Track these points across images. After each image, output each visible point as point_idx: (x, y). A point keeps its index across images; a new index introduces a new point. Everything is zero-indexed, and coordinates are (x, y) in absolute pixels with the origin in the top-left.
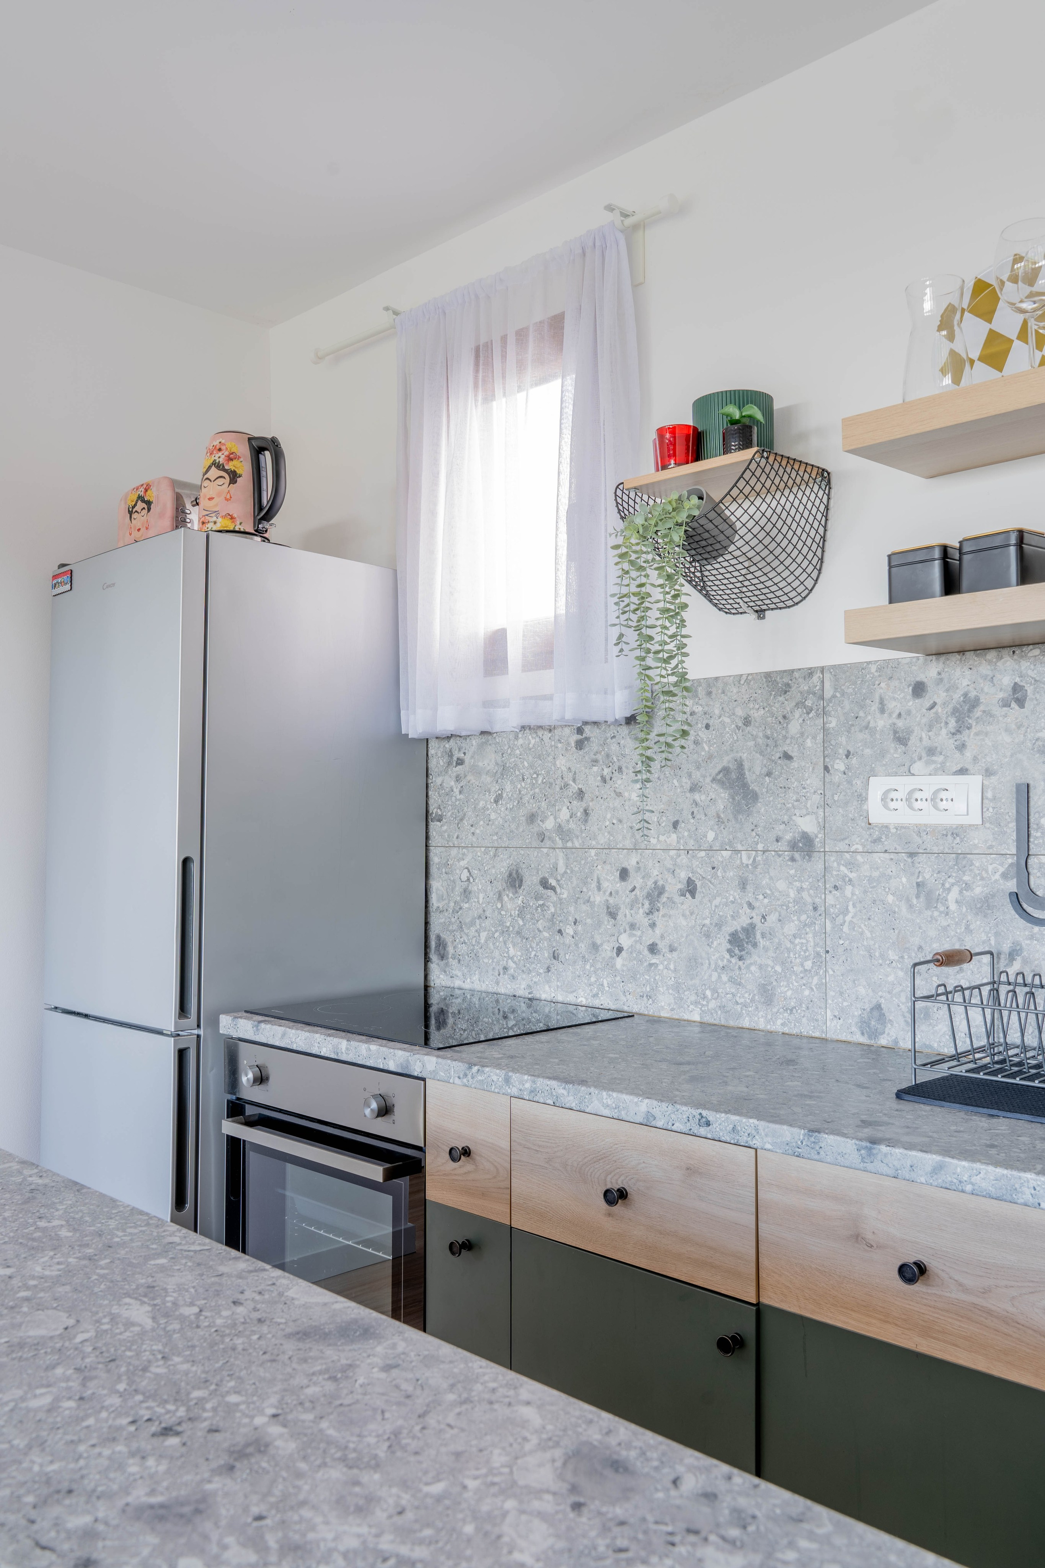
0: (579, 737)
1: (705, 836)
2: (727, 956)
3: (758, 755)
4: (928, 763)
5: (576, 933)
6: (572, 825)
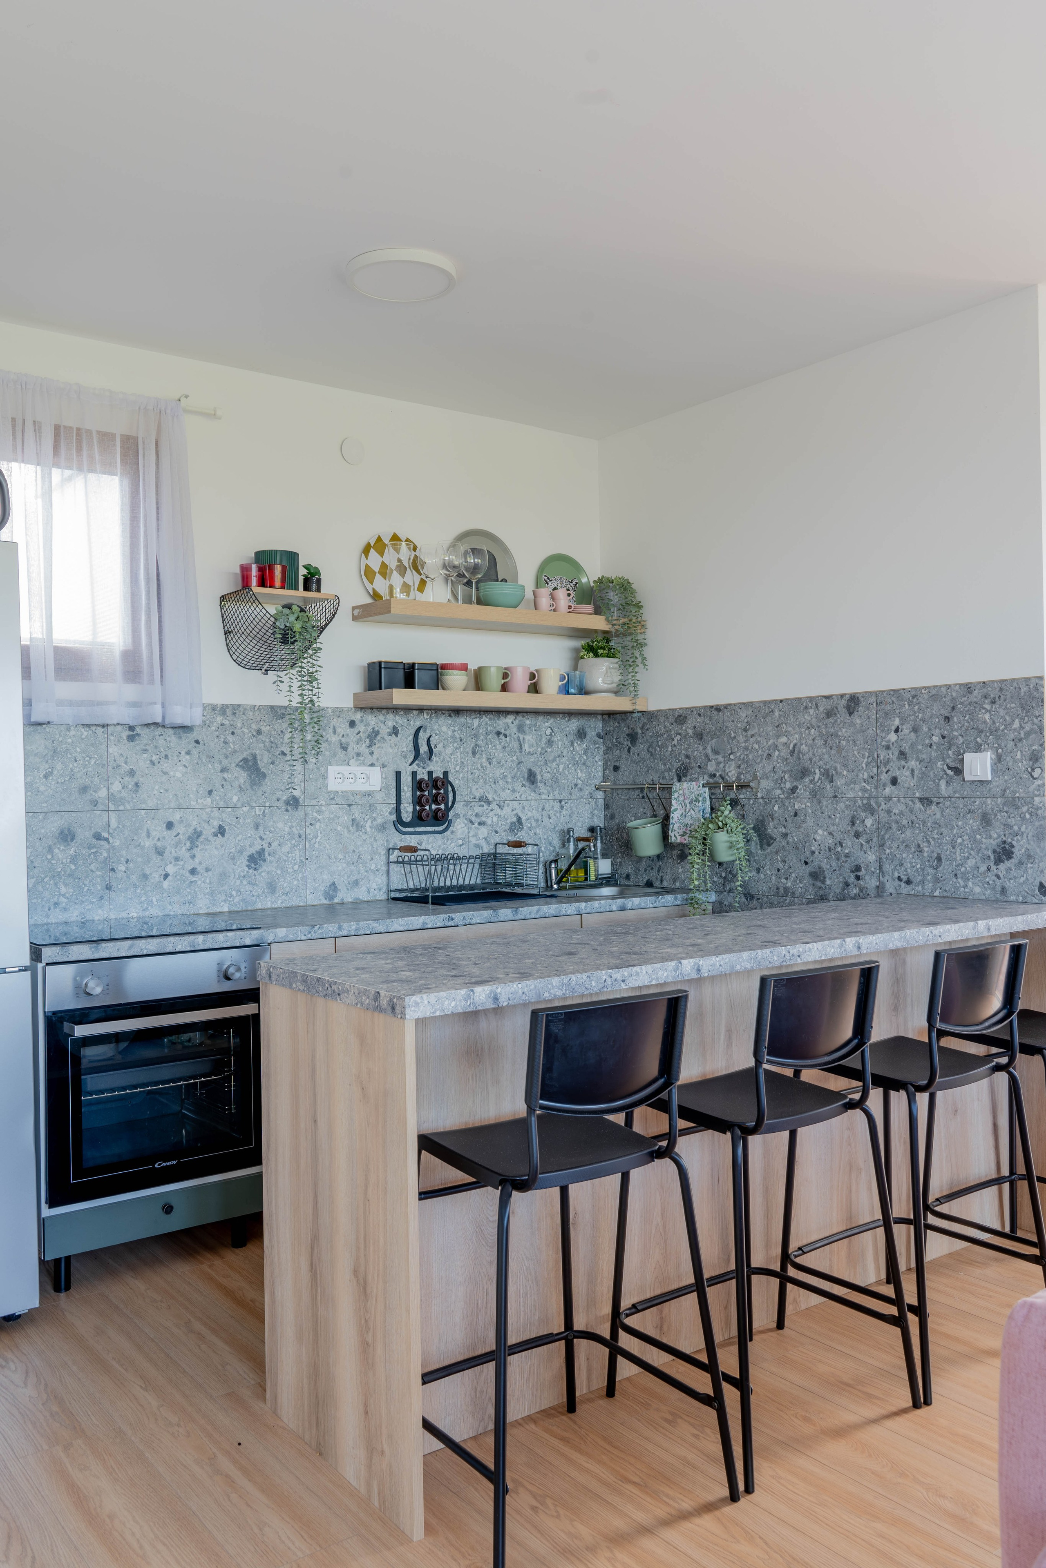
0: (131, 733)
1: (231, 799)
2: (247, 869)
3: (266, 752)
5: (127, 869)
6: (124, 794)
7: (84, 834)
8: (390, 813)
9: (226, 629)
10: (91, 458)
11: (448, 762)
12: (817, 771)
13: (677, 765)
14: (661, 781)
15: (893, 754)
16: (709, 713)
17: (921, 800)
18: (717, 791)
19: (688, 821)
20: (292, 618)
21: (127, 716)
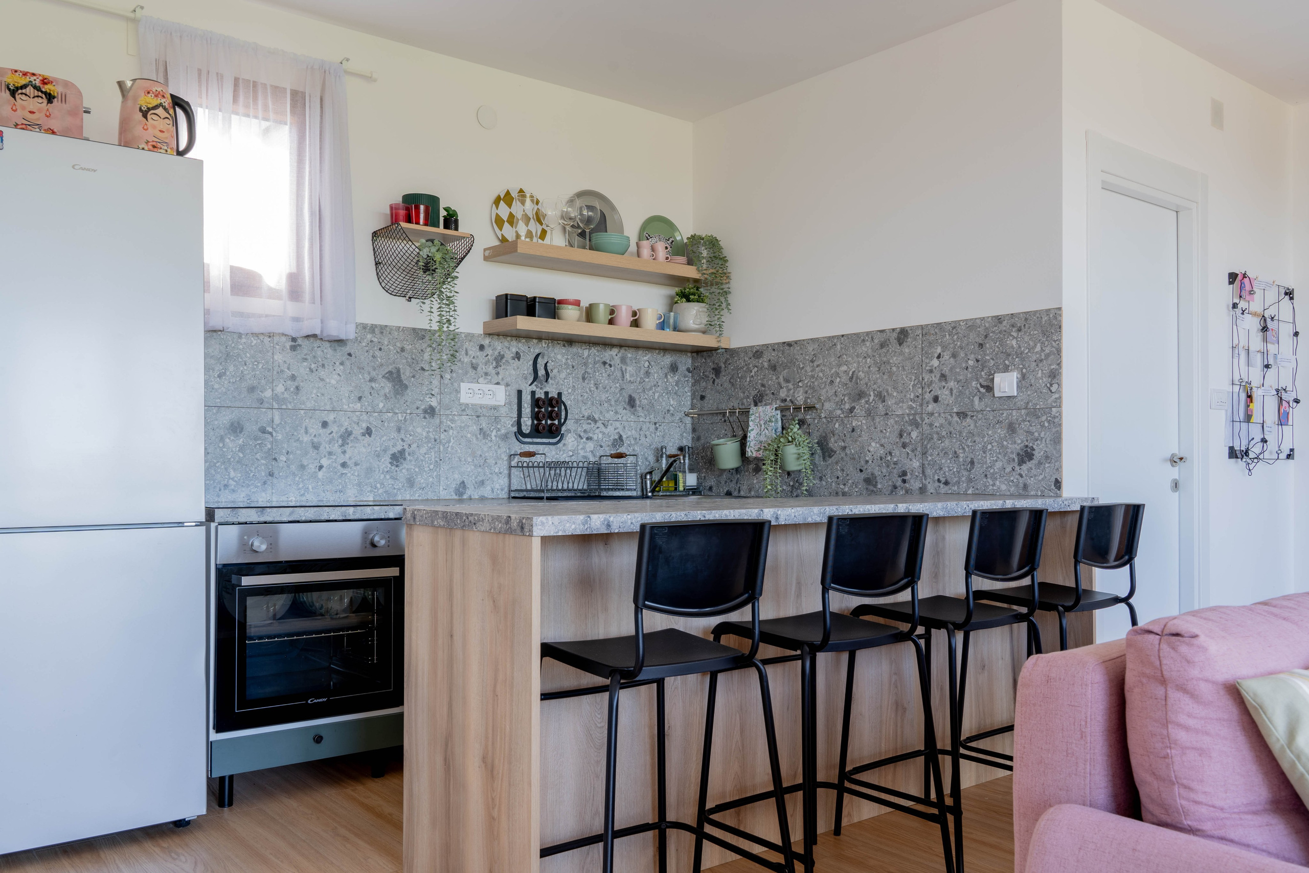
0: (293, 344)
1: (378, 405)
2: (390, 466)
3: (408, 367)
4: (485, 379)
5: (288, 459)
6: (286, 395)
7: (251, 428)
8: (512, 425)
9: (377, 260)
10: (266, 108)
11: (562, 385)
12: (872, 393)
13: (754, 393)
14: (740, 407)
15: (935, 377)
16: (781, 348)
17: (958, 414)
18: (787, 413)
19: (763, 438)
20: (434, 249)
21: (290, 329)
